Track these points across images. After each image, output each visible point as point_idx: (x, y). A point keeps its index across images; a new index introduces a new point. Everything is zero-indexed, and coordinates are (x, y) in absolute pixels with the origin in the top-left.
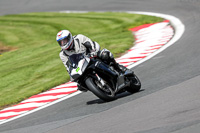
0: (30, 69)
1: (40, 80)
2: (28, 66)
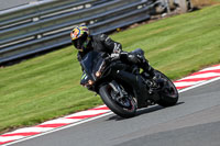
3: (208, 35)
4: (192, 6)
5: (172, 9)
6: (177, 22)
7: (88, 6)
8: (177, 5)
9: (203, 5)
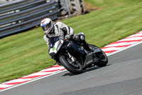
0: (111, 23)
1: (118, 31)
2: (110, 21)
3: (96, 29)
4: (84, 10)
5: (72, 13)
6: (75, 21)
7: (17, 11)
8: (75, 10)
9: (92, 10)
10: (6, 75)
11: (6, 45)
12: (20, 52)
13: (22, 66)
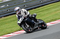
10: (49, 20)
11: (50, 7)
12: (55, 11)
13: (56, 16)
